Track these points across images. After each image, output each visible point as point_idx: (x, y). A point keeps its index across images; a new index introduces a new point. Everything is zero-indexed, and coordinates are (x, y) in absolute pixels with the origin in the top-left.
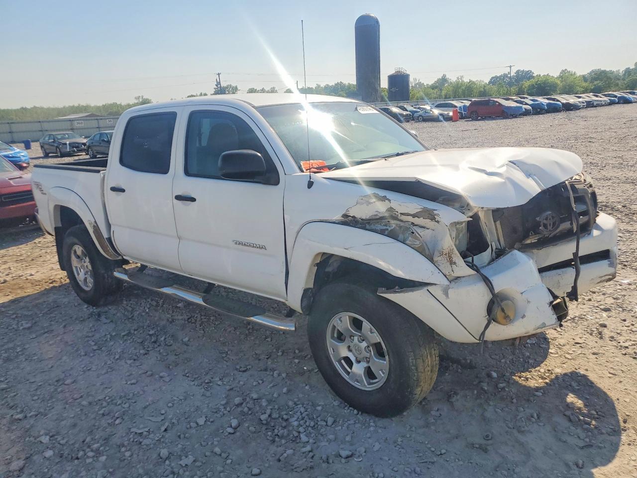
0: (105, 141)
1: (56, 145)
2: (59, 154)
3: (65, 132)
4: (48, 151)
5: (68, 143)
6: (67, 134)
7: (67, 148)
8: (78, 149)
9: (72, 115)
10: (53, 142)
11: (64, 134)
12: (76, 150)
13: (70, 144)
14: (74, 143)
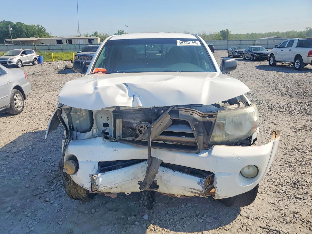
0: (250, 51)
1: (233, 52)
2: (233, 56)
3: (238, 46)
4: (230, 55)
5: (237, 51)
6: (239, 47)
7: (236, 54)
8: (241, 54)
9: (268, 37)
10: (232, 50)
11: (238, 47)
12: (240, 55)
13: (238, 52)
14: (240, 51)
